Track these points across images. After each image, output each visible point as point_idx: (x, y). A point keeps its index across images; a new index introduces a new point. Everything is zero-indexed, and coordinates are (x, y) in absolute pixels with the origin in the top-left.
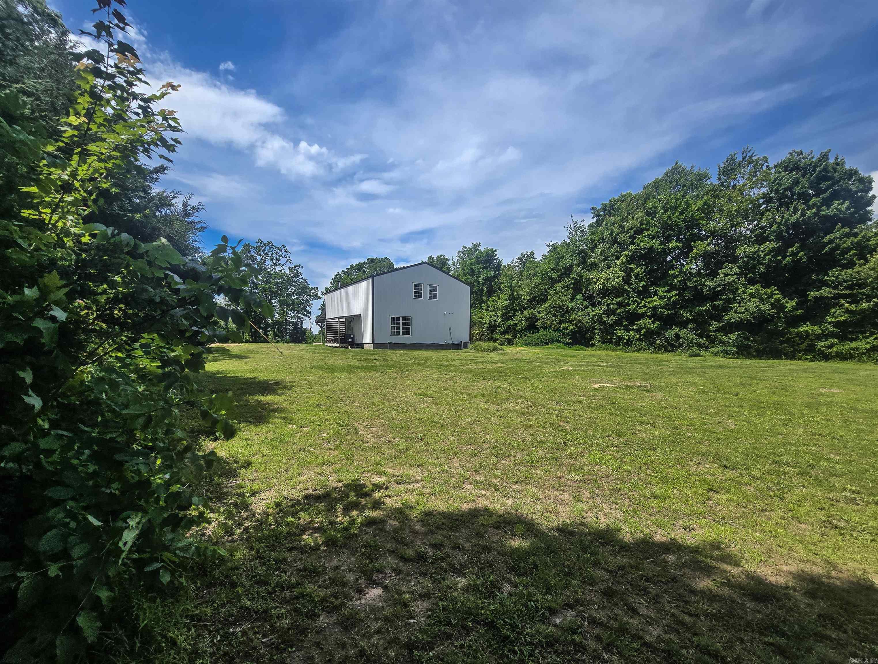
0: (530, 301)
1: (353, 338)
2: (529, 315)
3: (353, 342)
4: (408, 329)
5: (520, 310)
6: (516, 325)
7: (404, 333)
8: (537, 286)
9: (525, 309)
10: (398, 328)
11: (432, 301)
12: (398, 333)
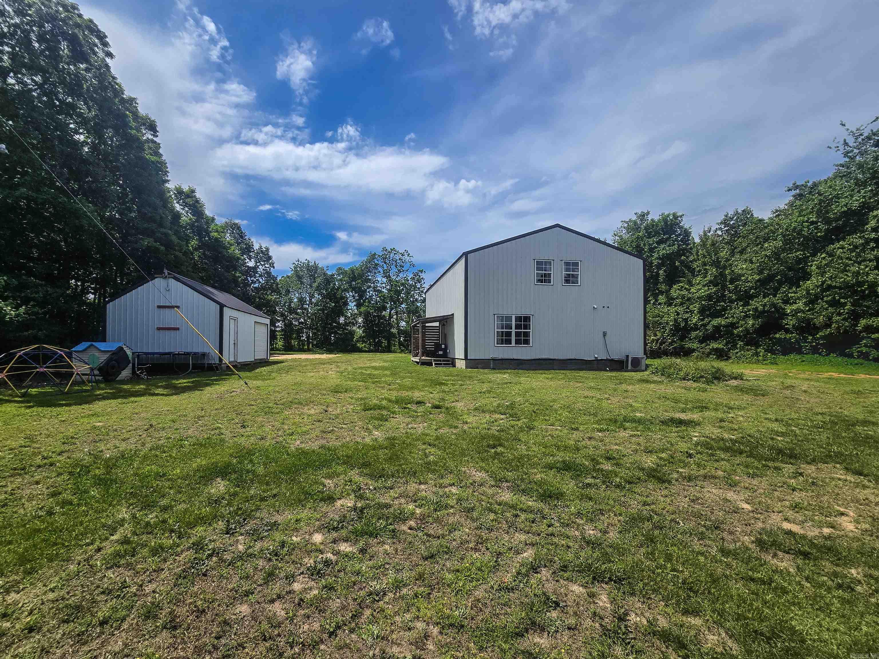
0: (763, 283)
1: (445, 350)
2: (764, 306)
3: (445, 355)
4: (527, 334)
5: (739, 299)
6: (733, 325)
7: (518, 342)
8: (776, 255)
9: (752, 297)
10: (509, 334)
11: (571, 289)
12: (509, 342)
